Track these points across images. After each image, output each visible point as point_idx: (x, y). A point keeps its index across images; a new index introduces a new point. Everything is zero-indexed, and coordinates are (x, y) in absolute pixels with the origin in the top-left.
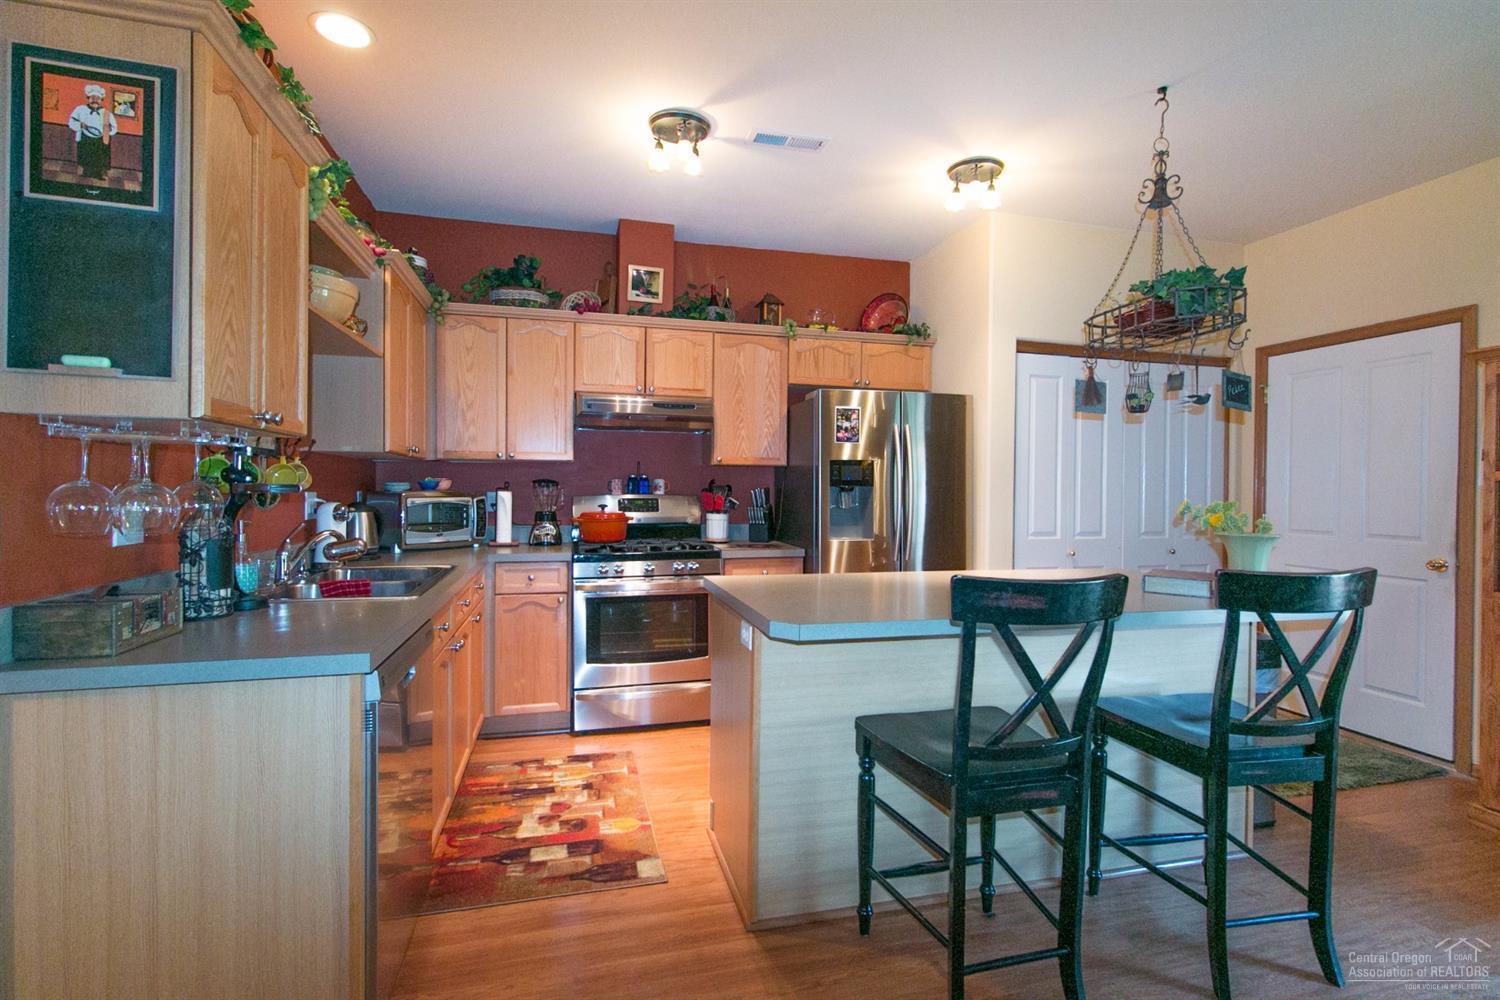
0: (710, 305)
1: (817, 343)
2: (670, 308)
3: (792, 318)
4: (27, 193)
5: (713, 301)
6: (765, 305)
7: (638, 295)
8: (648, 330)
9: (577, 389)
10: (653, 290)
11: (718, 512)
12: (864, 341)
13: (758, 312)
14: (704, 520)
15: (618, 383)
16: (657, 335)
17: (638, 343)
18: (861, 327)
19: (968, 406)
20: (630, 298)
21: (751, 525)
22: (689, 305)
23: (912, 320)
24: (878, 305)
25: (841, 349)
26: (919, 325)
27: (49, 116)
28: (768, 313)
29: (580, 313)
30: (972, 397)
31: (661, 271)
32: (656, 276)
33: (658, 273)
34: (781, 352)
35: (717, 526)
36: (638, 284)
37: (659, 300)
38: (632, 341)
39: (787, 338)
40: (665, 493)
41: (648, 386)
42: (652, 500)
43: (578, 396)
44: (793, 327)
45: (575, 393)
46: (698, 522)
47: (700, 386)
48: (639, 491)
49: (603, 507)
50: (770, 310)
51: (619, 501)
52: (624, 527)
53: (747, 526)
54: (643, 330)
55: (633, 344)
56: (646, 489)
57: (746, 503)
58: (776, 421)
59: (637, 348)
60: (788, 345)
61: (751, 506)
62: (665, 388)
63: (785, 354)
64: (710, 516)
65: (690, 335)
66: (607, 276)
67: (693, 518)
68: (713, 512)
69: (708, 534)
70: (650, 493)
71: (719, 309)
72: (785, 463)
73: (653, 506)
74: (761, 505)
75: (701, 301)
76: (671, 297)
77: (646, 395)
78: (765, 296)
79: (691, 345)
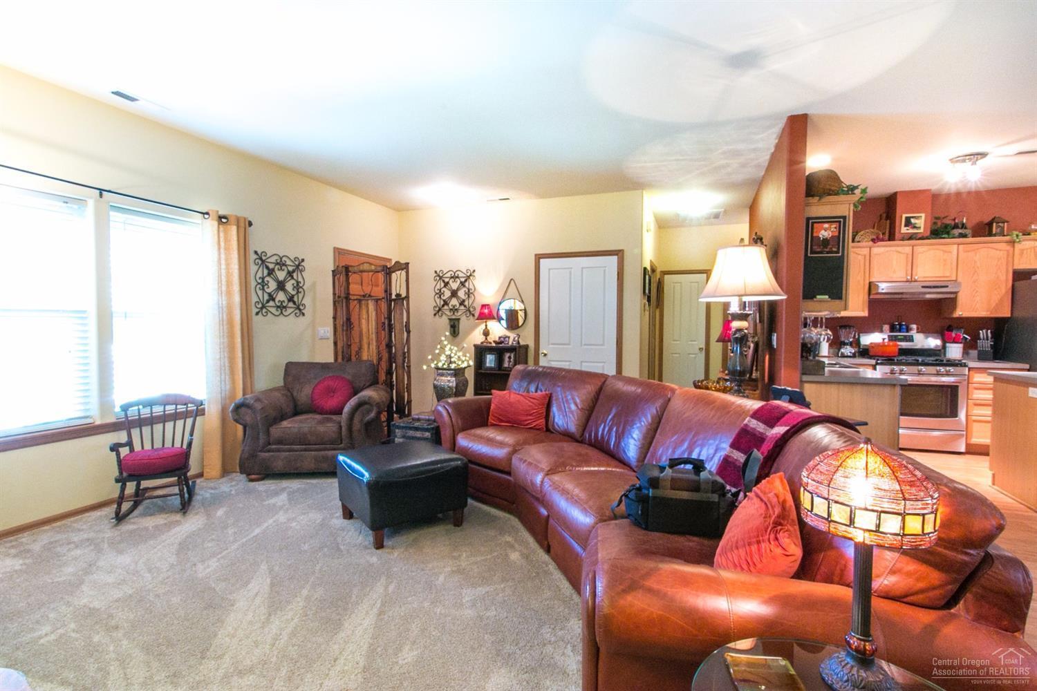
0: (953, 228)
2: (928, 233)
3: (1016, 230)
4: (809, 255)
5: (956, 227)
6: (994, 224)
7: (908, 229)
8: (914, 247)
9: (873, 280)
10: (917, 226)
11: (956, 343)
13: (985, 229)
14: (944, 347)
15: (895, 275)
16: (919, 249)
20: (902, 232)
21: (979, 351)
22: (939, 231)
27: (815, 235)
28: (996, 229)
29: (875, 243)
34: (1008, 251)
35: (955, 351)
36: (908, 223)
37: (921, 230)
38: (904, 253)
39: (1012, 243)
40: (918, 332)
41: (913, 277)
42: (909, 336)
43: (872, 284)
44: (1017, 236)
45: (870, 283)
46: (940, 348)
47: (948, 275)
48: (900, 331)
49: (884, 339)
50: (997, 227)
51: (889, 336)
52: (897, 350)
53: (976, 352)
54: (911, 247)
55: (905, 255)
56: (905, 330)
57: (976, 338)
58: (1003, 291)
59: (907, 257)
60: (1014, 247)
61: (980, 340)
62: (924, 277)
63: (1011, 252)
64: (948, 345)
65: (941, 247)
66: (883, 221)
67: (937, 346)
68: (952, 343)
69: (947, 355)
70: (907, 331)
71: (960, 231)
72: (1009, 315)
73: (911, 339)
74: (987, 340)
75: (946, 226)
76: (929, 227)
77: (912, 281)
78: (994, 219)
79: (942, 252)
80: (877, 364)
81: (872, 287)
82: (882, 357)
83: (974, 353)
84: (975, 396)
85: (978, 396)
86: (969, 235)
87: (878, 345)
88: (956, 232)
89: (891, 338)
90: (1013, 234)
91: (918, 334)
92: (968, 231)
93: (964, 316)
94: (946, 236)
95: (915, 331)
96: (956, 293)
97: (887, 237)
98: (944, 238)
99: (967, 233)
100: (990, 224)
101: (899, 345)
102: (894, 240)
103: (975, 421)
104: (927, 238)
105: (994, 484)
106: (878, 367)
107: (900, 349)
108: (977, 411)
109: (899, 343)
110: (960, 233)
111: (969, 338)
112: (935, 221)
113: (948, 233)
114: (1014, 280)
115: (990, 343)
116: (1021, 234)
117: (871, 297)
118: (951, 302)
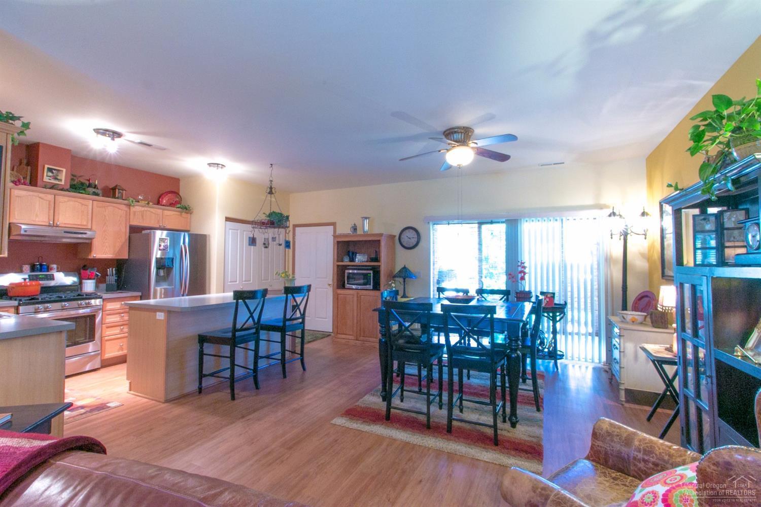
0: (88, 187)
1: (143, 209)
2: (69, 187)
3: (131, 197)
5: (90, 186)
6: (117, 190)
7: (50, 179)
8: (56, 196)
9: (11, 221)
10: (59, 178)
11: (90, 279)
12: (164, 210)
13: (111, 192)
14: (81, 283)
15: (37, 219)
16: (60, 199)
17: (50, 202)
18: (158, 203)
19: (208, 239)
21: (107, 285)
22: (77, 186)
23: (183, 203)
24: (167, 194)
25: (154, 212)
26: (187, 206)
29: (16, 185)
30: (209, 235)
31: (64, 170)
32: (61, 172)
33: (62, 171)
34: (126, 211)
35: (89, 286)
36: (50, 174)
37: (63, 183)
38: (47, 200)
39: (129, 206)
40: (57, 271)
41: (55, 222)
42: (50, 275)
43: (12, 225)
44: (132, 202)
45: (10, 224)
46: (77, 284)
47: (85, 223)
48: (41, 271)
49: (25, 279)
50: (119, 193)
51: (29, 276)
52: (39, 289)
53: (105, 285)
54: (53, 196)
55: (48, 202)
56: (46, 270)
57: (105, 275)
58: (123, 240)
59: (49, 204)
60: (130, 209)
61: (108, 276)
62: (65, 224)
63: (128, 212)
64: (84, 281)
65: (80, 200)
66: (23, 165)
67: (75, 282)
68: (87, 279)
69: (83, 289)
70: (48, 271)
71: (94, 190)
72: (127, 258)
73: (52, 278)
74: (113, 275)
75: (82, 184)
76: (69, 182)
77: (54, 226)
78: (116, 186)
79: (80, 205)
80: (19, 305)
81: (13, 229)
82: (24, 297)
83: (103, 286)
84: (107, 321)
85: (110, 320)
86: (101, 195)
87: (18, 285)
88: (91, 190)
89: (31, 278)
90: (129, 200)
91: (58, 273)
92: (99, 192)
93: (97, 257)
94: (84, 192)
95: (56, 270)
96: (91, 239)
97: (28, 181)
98: (82, 193)
99: (99, 193)
100: (114, 189)
101: (41, 284)
102: (36, 185)
103: (107, 340)
104: (67, 190)
105: (130, 390)
106: (21, 308)
107: (42, 288)
108: (109, 332)
109: (41, 282)
110: (94, 192)
111: (100, 275)
112: (72, 177)
113: (84, 189)
114: (130, 233)
115: (114, 278)
116: (134, 200)
117: (11, 238)
118: (87, 245)
